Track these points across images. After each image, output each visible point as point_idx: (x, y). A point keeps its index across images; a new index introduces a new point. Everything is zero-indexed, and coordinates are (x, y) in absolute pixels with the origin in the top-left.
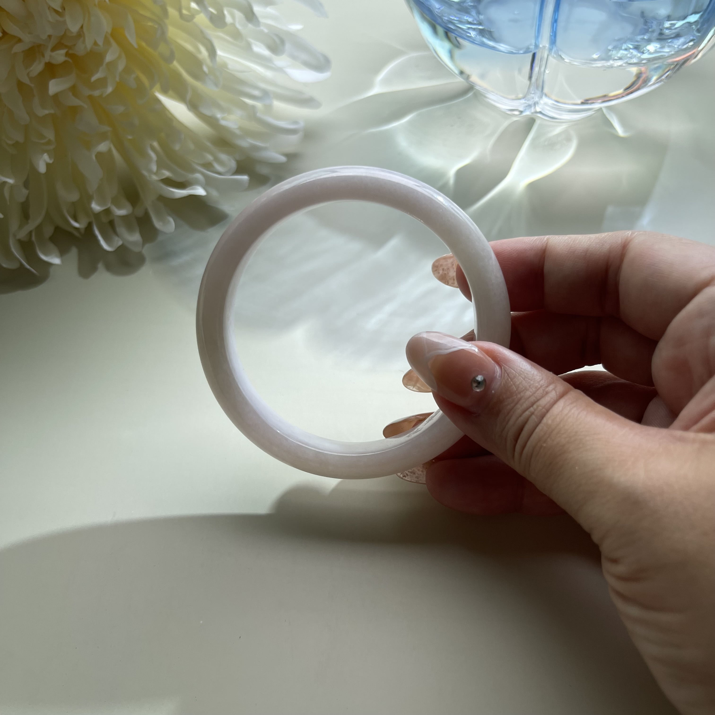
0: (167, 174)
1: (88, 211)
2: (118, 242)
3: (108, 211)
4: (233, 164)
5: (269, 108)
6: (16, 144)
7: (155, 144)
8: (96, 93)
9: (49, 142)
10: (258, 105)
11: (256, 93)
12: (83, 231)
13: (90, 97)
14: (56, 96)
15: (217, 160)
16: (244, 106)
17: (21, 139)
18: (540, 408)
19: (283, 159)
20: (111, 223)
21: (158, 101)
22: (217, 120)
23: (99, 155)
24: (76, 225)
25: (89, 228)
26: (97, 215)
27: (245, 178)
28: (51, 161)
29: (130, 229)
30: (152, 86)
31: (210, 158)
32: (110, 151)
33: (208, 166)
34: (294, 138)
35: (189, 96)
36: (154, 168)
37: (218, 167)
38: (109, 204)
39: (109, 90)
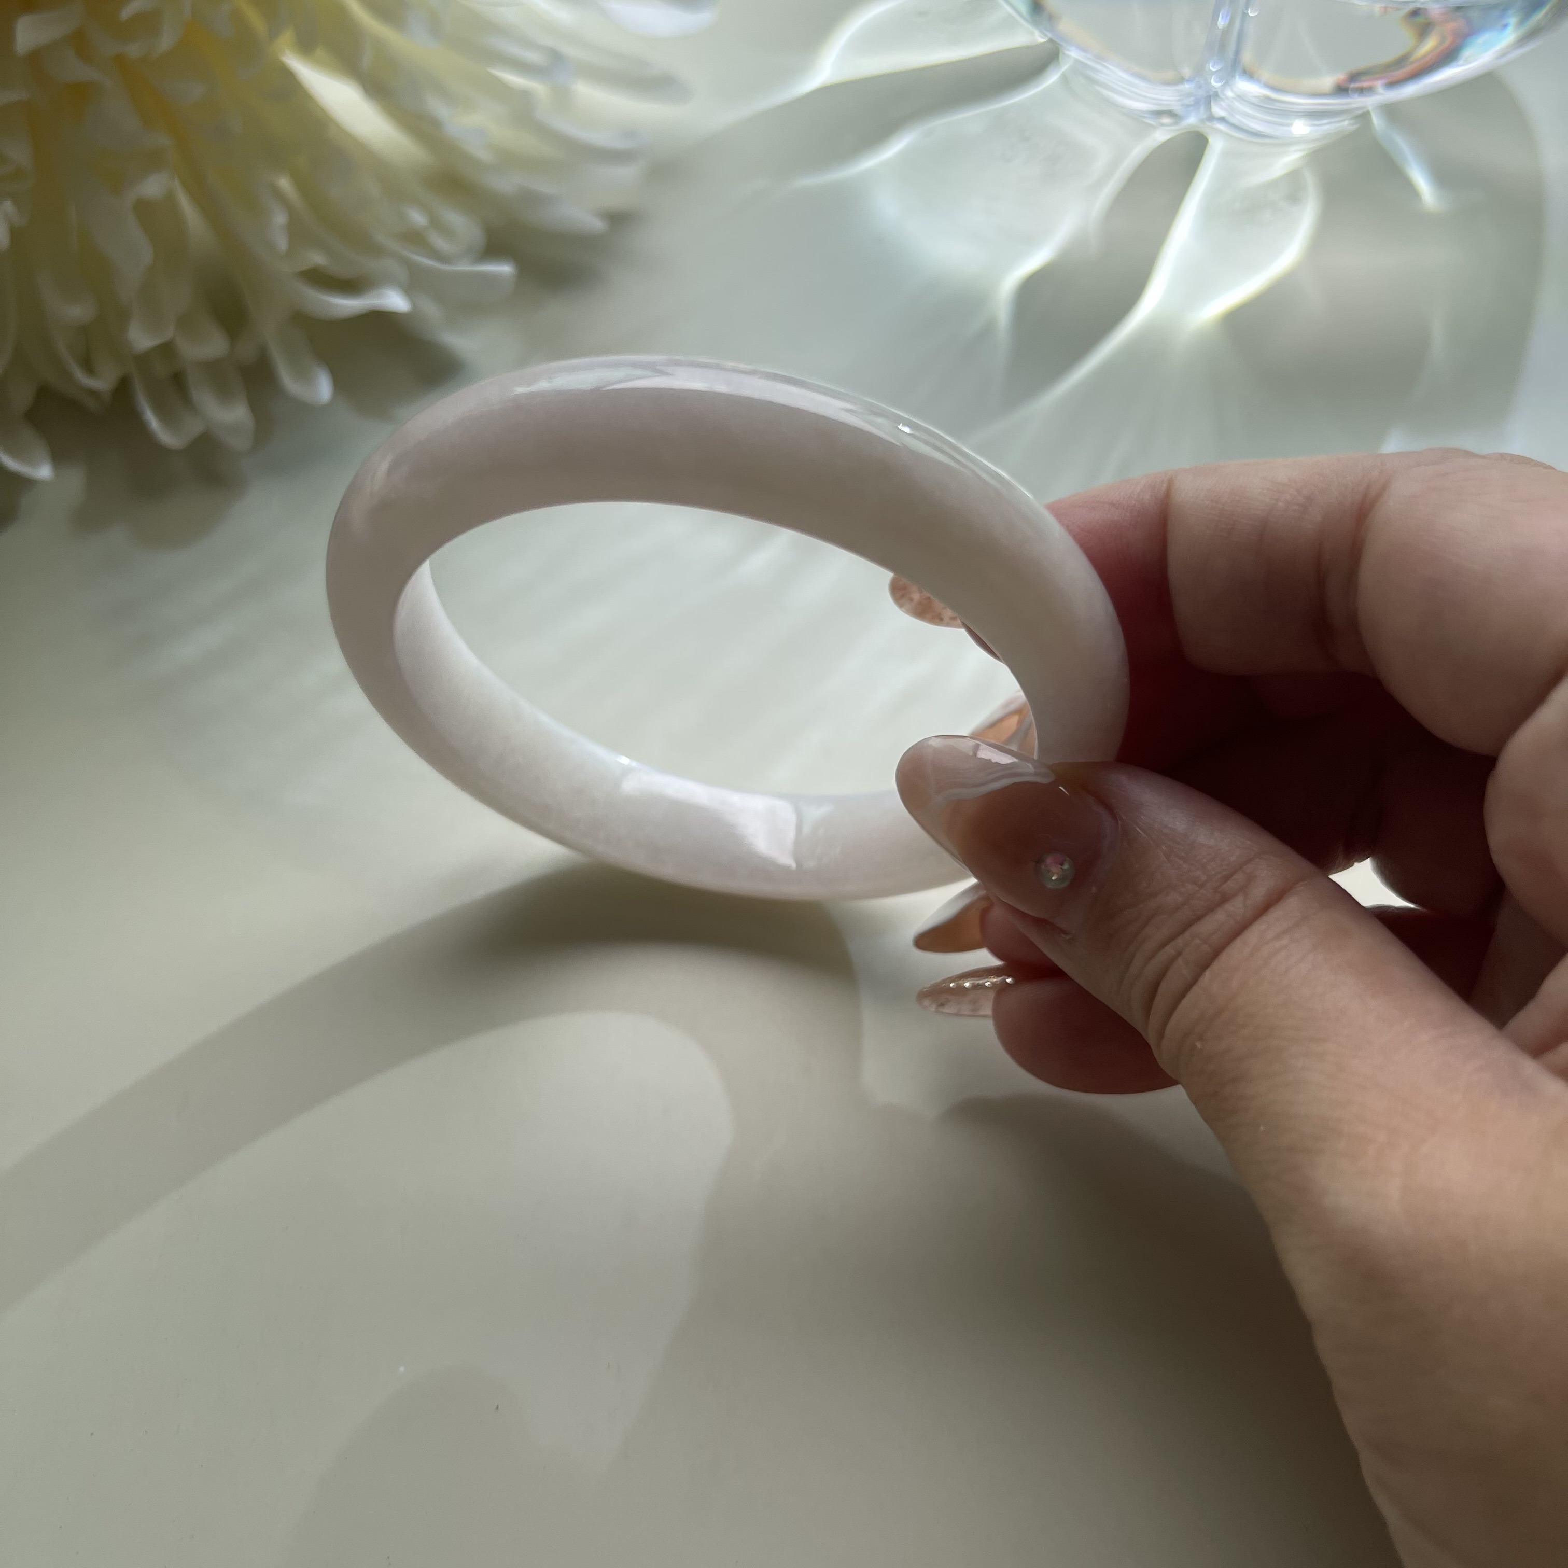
0: (318, 259)
1: (120, 350)
2: (193, 427)
3: (167, 350)
4: (476, 236)
5: (563, 97)
7: (285, 183)
8: (134, 50)
9: (18, 174)
10: (537, 87)
11: (533, 57)
12: (108, 396)
13: (120, 61)
14: (35, 57)
15: (436, 223)
16: (502, 92)
18: (1197, 941)
19: (597, 225)
20: (178, 380)
21: (289, 76)
22: (436, 123)
23: (144, 209)
24: (82, 377)
25: (123, 389)
26: (143, 360)
27: (504, 269)
28: (21, 221)
29: (224, 393)
30: (274, 33)
31: (418, 218)
32: (170, 197)
33: (415, 238)
34: (627, 173)
35: (367, 60)
36: (282, 243)
37: (440, 243)
38: (169, 333)
39: (166, 41)
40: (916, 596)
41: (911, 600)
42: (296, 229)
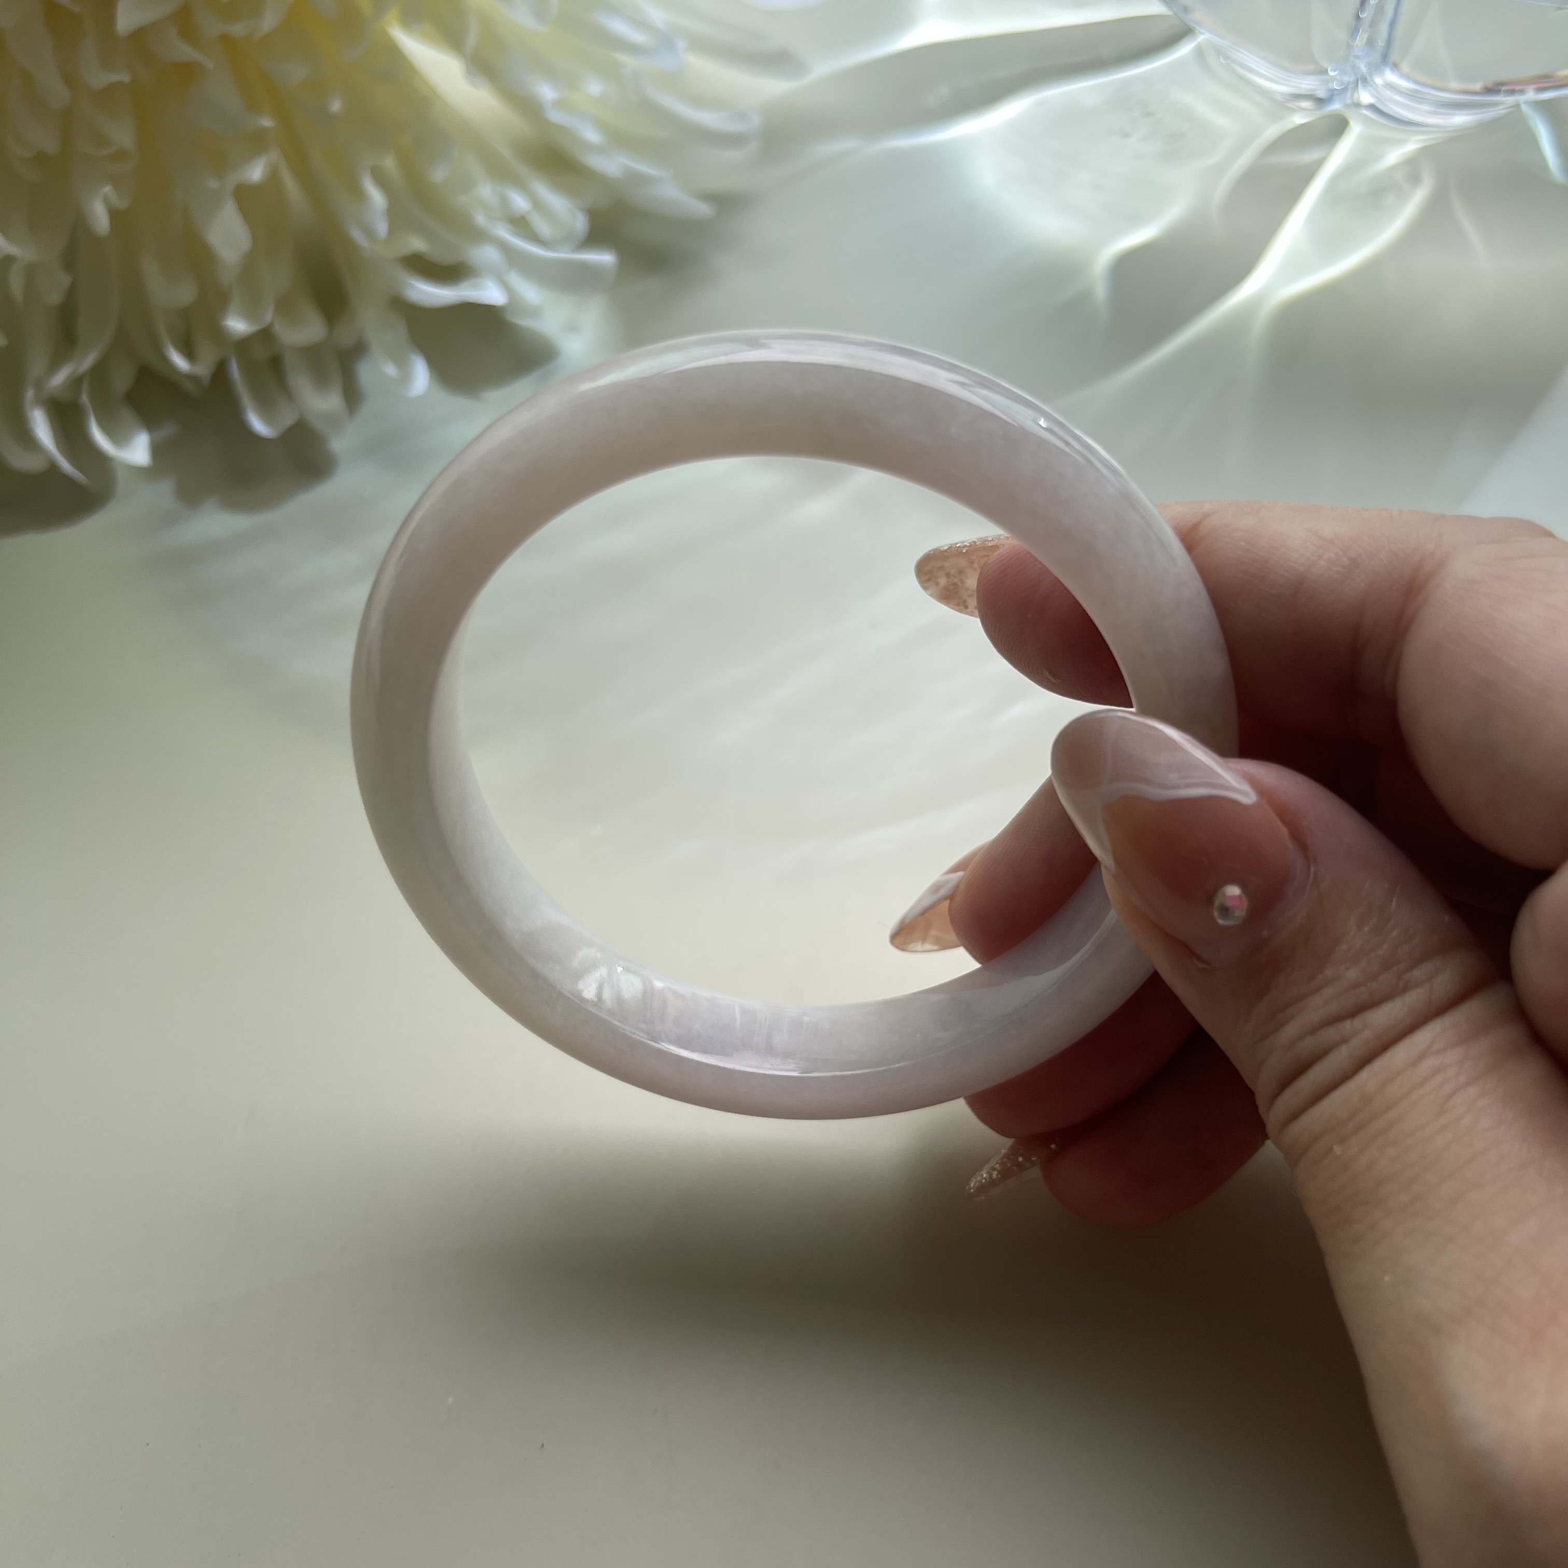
0: (418, 244)
1: (219, 334)
2: (288, 416)
3: (265, 335)
4: (580, 223)
6: (40, 158)
7: (389, 163)
8: (238, 29)
9: (120, 155)
10: (646, 67)
12: (206, 380)
13: (226, 41)
14: (138, 36)
15: (538, 204)
17: (50, 145)
19: (703, 209)
20: (276, 364)
21: (395, 52)
22: (540, 108)
23: (244, 192)
24: (179, 361)
25: (220, 373)
26: (243, 345)
27: (607, 258)
28: (121, 204)
29: (320, 379)
30: (380, 13)
31: (520, 202)
33: (520, 224)
35: (472, 39)
36: (382, 228)
37: (543, 227)
38: (269, 316)
39: (269, 21)
40: (943, 581)
41: (937, 584)
42: (394, 213)
